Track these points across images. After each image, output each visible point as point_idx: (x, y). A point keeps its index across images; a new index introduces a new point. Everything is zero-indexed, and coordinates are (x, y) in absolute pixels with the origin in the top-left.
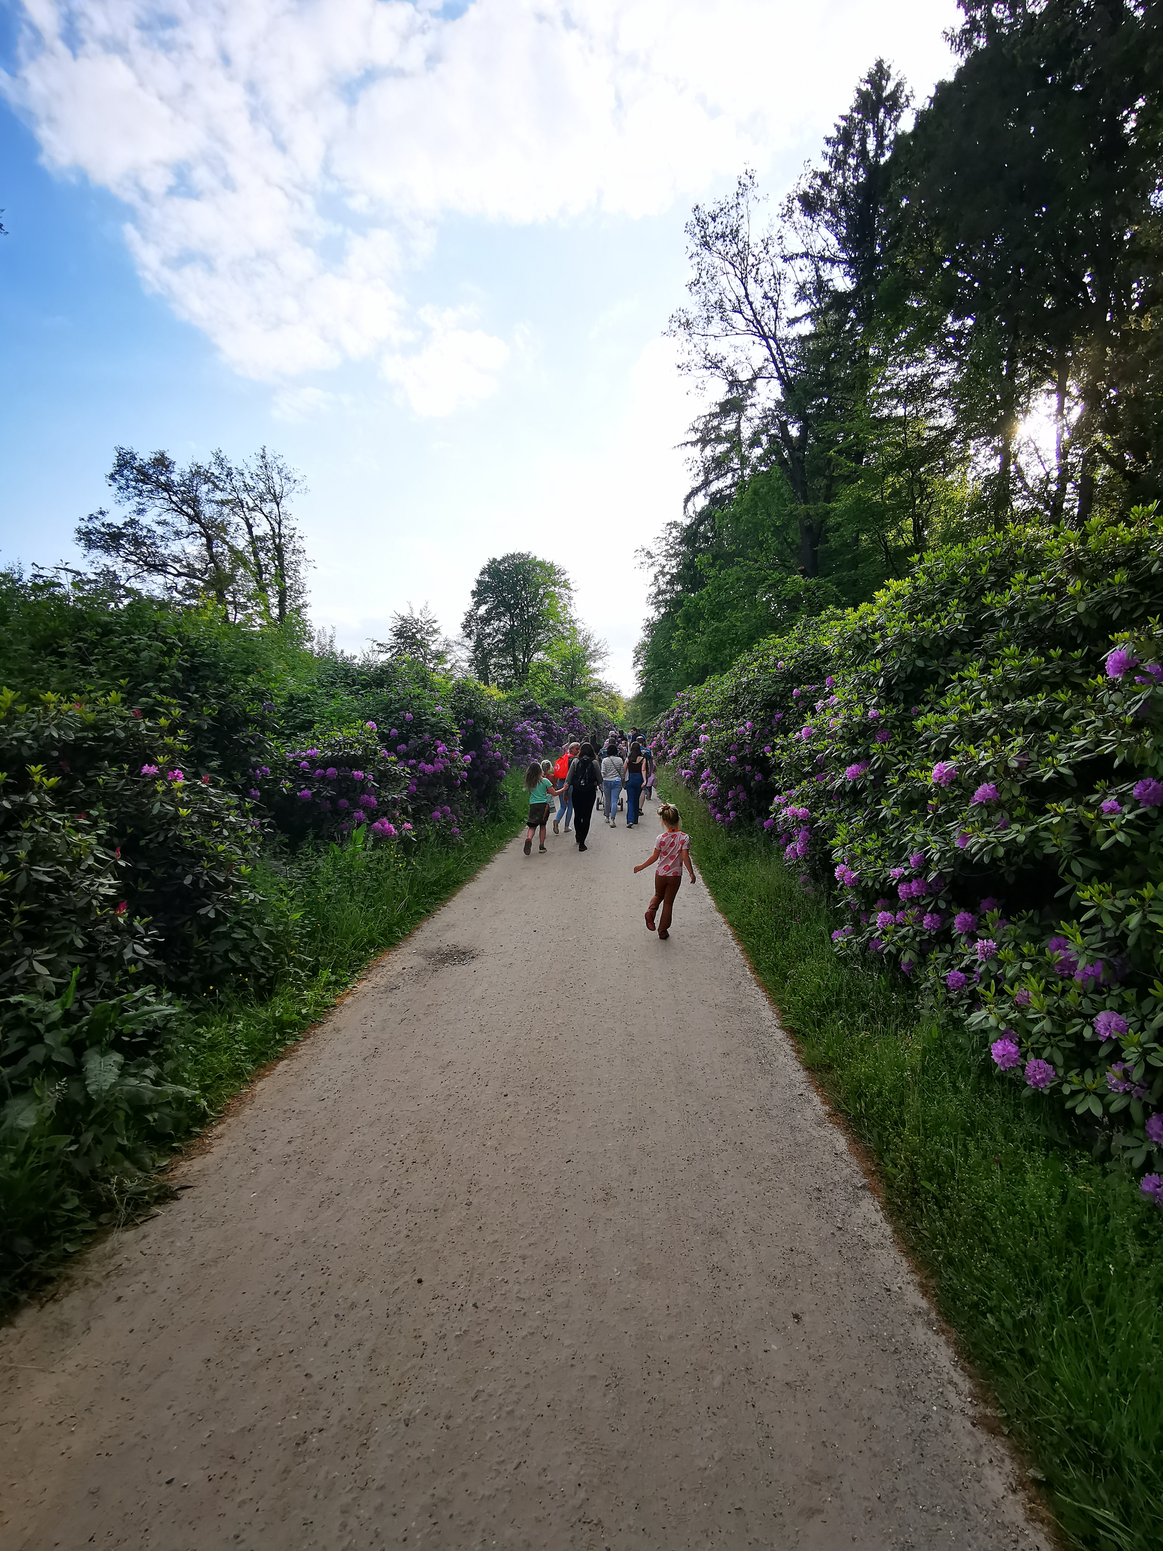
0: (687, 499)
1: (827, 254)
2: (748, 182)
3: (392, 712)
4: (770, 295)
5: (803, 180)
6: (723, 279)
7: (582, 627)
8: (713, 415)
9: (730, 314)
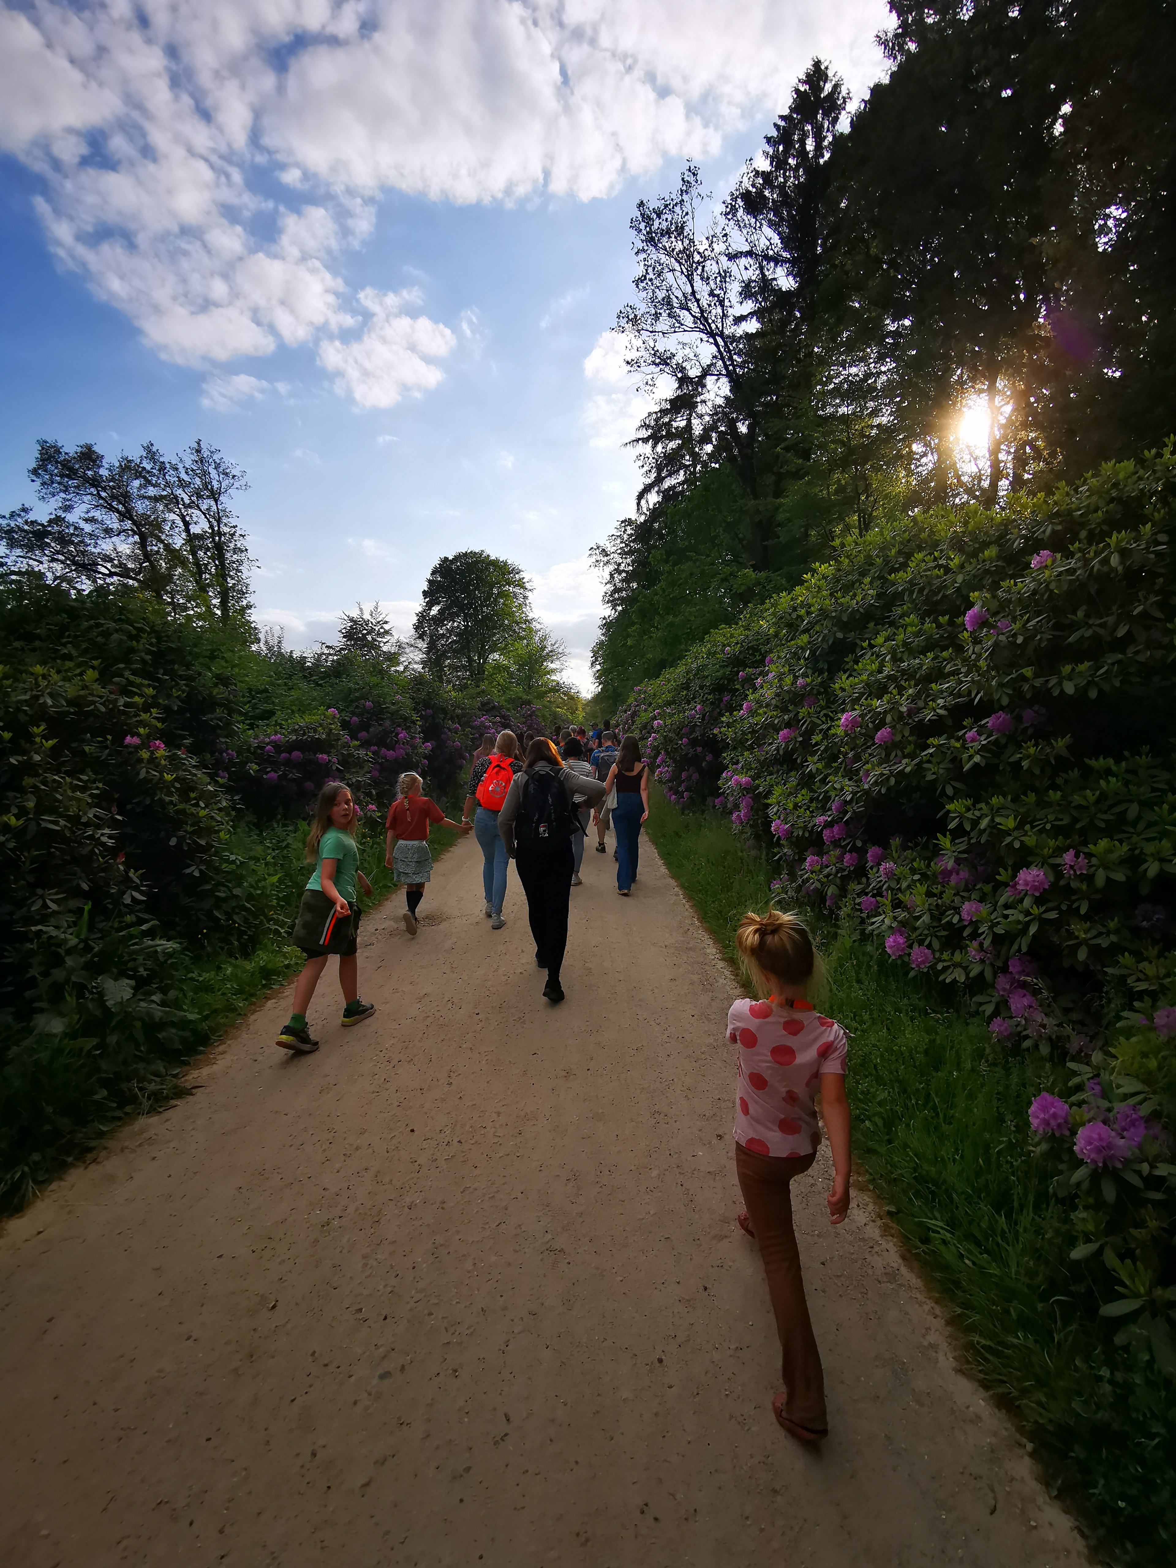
0: (640, 496)
1: (771, 253)
2: (692, 179)
3: (352, 701)
4: (717, 292)
5: (745, 179)
6: (669, 276)
7: (538, 627)
8: (664, 412)
9: (677, 311)
